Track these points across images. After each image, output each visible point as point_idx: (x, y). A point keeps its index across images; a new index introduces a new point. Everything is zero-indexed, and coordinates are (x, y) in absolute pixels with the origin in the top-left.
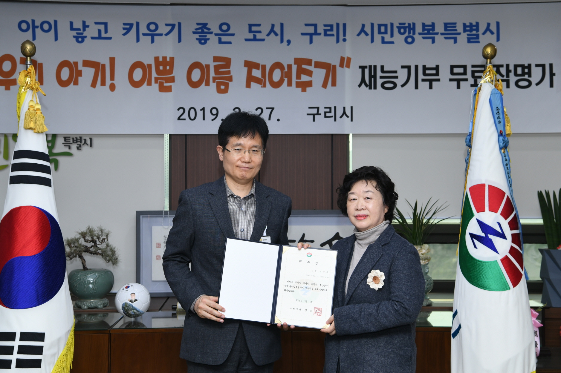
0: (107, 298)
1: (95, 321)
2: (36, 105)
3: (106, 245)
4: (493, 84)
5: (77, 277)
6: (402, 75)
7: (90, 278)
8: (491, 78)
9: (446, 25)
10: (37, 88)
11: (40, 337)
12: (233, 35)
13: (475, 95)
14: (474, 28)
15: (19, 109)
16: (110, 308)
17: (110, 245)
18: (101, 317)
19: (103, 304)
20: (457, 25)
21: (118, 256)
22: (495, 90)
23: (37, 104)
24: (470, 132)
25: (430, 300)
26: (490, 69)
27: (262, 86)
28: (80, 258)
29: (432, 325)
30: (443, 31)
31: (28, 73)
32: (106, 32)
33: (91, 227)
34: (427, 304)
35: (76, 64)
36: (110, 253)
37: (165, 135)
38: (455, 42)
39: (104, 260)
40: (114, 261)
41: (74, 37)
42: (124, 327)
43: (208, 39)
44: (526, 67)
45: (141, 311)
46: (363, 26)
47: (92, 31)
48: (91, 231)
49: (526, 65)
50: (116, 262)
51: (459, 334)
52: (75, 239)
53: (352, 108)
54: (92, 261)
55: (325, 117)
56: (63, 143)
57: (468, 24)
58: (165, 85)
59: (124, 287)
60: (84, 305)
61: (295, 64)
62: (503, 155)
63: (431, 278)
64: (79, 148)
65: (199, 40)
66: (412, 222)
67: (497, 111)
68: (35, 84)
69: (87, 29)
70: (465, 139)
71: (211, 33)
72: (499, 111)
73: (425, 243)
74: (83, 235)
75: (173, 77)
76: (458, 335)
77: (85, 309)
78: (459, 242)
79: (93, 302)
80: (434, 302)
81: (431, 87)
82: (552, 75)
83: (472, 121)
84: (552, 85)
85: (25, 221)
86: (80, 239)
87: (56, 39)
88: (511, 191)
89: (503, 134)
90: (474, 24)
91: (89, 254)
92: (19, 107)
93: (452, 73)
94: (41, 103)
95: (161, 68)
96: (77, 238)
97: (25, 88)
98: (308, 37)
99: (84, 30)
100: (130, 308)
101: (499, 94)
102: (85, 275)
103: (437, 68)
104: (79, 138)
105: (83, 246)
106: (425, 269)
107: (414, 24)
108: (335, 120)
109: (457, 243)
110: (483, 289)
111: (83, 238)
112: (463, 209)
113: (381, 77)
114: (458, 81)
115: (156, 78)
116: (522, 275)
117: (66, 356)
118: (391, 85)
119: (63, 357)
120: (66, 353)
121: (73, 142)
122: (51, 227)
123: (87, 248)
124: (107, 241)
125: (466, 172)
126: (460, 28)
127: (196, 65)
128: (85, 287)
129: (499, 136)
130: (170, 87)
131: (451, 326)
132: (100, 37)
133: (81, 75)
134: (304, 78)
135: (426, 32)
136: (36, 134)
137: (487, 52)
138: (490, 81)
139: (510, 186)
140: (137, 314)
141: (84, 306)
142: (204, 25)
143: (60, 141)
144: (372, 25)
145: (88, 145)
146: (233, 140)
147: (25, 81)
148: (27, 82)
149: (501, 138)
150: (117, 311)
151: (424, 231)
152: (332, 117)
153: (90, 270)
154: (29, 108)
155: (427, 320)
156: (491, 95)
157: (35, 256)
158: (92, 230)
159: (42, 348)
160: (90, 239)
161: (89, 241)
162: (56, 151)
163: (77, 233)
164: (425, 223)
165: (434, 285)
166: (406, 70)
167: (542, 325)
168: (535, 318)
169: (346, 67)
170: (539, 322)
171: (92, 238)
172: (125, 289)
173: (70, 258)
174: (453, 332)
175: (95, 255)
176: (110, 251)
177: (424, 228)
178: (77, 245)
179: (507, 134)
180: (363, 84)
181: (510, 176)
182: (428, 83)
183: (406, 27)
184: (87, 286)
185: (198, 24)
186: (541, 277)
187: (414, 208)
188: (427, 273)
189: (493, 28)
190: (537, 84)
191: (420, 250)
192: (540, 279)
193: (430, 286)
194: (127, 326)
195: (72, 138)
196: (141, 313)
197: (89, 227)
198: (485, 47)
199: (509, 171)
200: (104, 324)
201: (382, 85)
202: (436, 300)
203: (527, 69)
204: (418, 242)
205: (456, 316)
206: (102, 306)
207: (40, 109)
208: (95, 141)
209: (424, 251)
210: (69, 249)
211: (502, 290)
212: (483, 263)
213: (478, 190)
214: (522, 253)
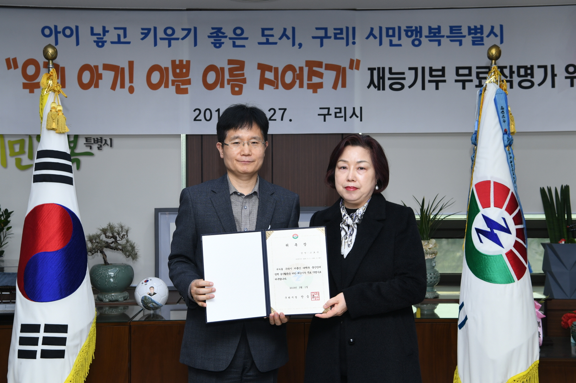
0: (127, 292)
1: (116, 313)
2: (58, 106)
3: (126, 241)
4: (498, 85)
5: (98, 272)
6: (410, 76)
7: (111, 273)
8: (495, 78)
9: (451, 28)
10: (59, 90)
11: (63, 328)
12: (246, 38)
13: (481, 94)
14: (479, 31)
15: (42, 111)
16: (130, 301)
17: (130, 241)
18: (122, 309)
19: (124, 297)
20: (462, 28)
21: (138, 251)
22: (500, 90)
23: (59, 105)
24: (475, 131)
25: (437, 293)
26: (495, 69)
27: (275, 88)
28: (101, 254)
29: (439, 317)
30: (449, 34)
31: (51, 76)
32: (125, 36)
33: (111, 224)
34: (434, 296)
35: (96, 67)
37: (182, 135)
38: (461, 44)
39: (125, 255)
40: (133, 256)
41: (95, 41)
42: (143, 320)
43: (223, 43)
44: (529, 69)
45: (160, 304)
46: (372, 29)
47: (111, 36)
48: (112, 227)
49: (529, 66)
50: (136, 257)
51: (465, 325)
52: (96, 235)
53: (361, 108)
54: (113, 256)
55: (336, 117)
56: (84, 144)
57: (473, 27)
58: (182, 87)
59: (143, 281)
60: (106, 298)
61: (306, 66)
62: (508, 152)
63: (438, 271)
64: (100, 148)
65: (214, 44)
66: (419, 218)
67: (502, 110)
68: (57, 87)
69: (107, 34)
70: (470, 137)
71: (226, 37)
72: (503, 110)
73: (432, 238)
74: (104, 231)
75: (190, 79)
76: (464, 326)
77: (106, 302)
78: (465, 237)
79: (114, 295)
80: (441, 295)
81: (437, 88)
82: (554, 75)
83: (477, 120)
84: (553, 86)
85: (48, 218)
86: (101, 235)
87: (78, 44)
88: (515, 187)
89: (508, 132)
90: (479, 27)
91: (110, 249)
92: (42, 109)
93: (458, 74)
94: (63, 105)
95: (178, 71)
96: (98, 234)
97: (47, 90)
98: (319, 40)
99: (104, 35)
100: (149, 301)
102: (107, 270)
103: (443, 70)
104: (100, 139)
105: (104, 242)
106: (432, 263)
107: (421, 27)
108: (345, 120)
109: (464, 238)
110: (489, 282)
111: (104, 234)
112: (469, 205)
113: (389, 79)
114: (464, 82)
115: (172, 81)
116: (526, 268)
117: (88, 347)
118: (399, 86)
119: (86, 348)
120: (89, 344)
121: (94, 142)
122: (73, 223)
123: (108, 244)
124: (127, 237)
125: (472, 169)
126: (465, 31)
127: (211, 68)
128: (106, 281)
129: (504, 134)
130: (187, 89)
131: (458, 317)
132: (119, 42)
133: (101, 79)
134: (315, 80)
135: (432, 35)
136: (58, 135)
137: (492, 54)
138: (494, 81)
139: (514, 182)
140: (156, 307)
141: (106, 300)
142: (219, 30)
143: (81, 142)
144: (381, 28)
145: (108, 145)
146: (231, 134)
148: (49, 84)
149: (506, 136)
150: (136, 304)
151: (431, 226)
152: (342, 117)
153: (111, 265)
154: (51, 109)
155: (434, 312)
156: (496, 94)
157: (57, 251)
158: (113, 227)
159: (65, 339)
160: (111, 235)
161: (110, 237)
162: (78, 151)
163: (98, 229)
164: (431, 219)
165: (441, 279)
166: (413, 71)
167: (545, 316)
168: (538, 310)
169: (356, 69)
170: (542, 313)
171: (112, 234)
172: (144, 283)
173: (93, 254)
174: (459, 323)
175: (116, 250)
176: (130, 247)
177: (431, 223)
178: (98, 241)
179: (511, 133)
180: (372, 86)
181: (514, 173)
182: (434, 84)
183: (413, 30)
184: (108, 280)
185: (213, 28)
186: (543, 270)
187: (421, 205)
188: (434, 267)
189: (497, 31)
190: (540, 85)
191: (426, 245)
192: (542, 272)
193: (437, 280)
194: (147, 318)
195: (93, 139)
196: (159, 306)
197: (110, 224)
198: (490, 49)
199: (513, 168)
200: (125, 316)
201: (391, 87)
202: (443, 293)
203: (529, 71)
204: (425, 237)
205: (463, 308)
206: (122, 299)
207: (62, 110)
208: (115, 142)
209: (431, 246)
210: (91, 245)
211: (507, 283)
212: (488, 257)
213: (483, 186)
214: (526, 247)
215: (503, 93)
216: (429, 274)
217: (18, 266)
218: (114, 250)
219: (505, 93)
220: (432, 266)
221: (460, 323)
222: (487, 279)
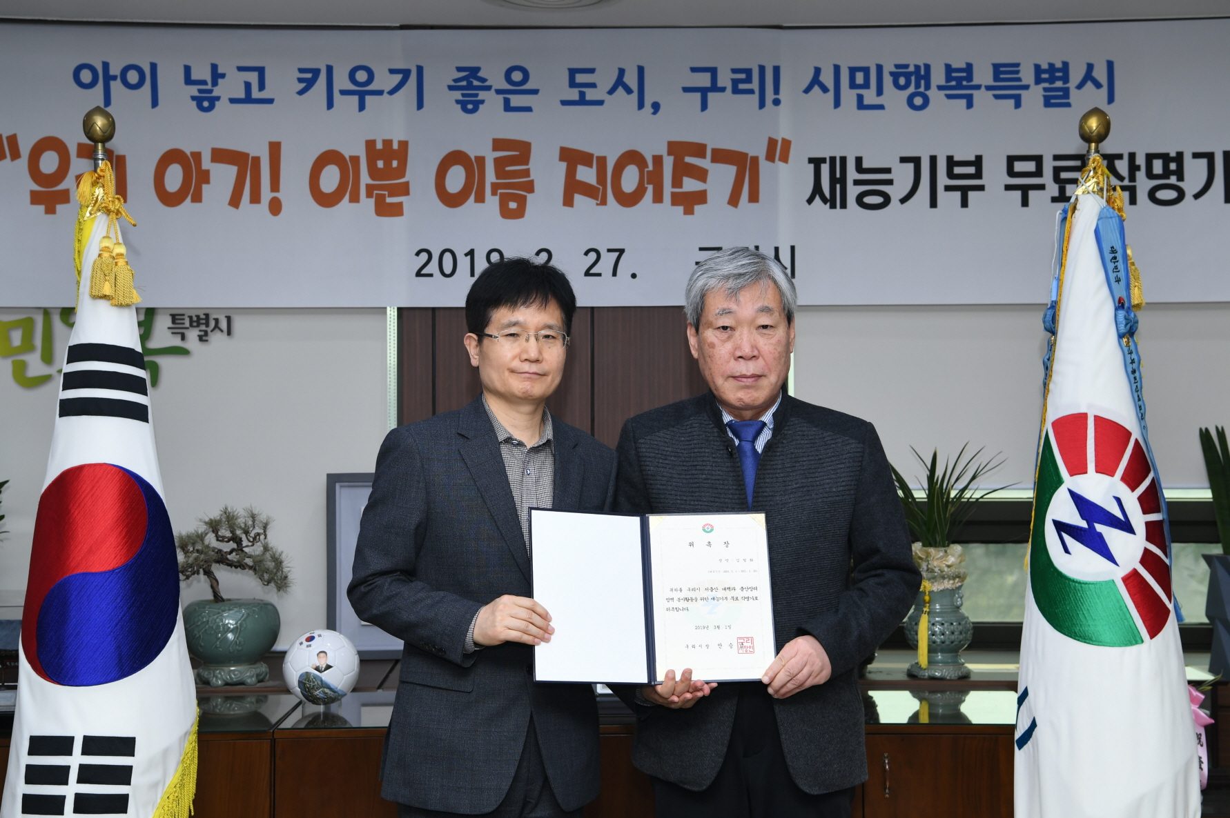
0: (264, 663)
1: (239, 713)
2: (116, 246)
3: (262, 548)
4: (1102, 198)
5: (200, 618)
6: (903, 177)
7: (229, 620)
8: (1098, 183)
9: (997, 69)
10: (118, 210)
11: (125, 746)
12: (535, 92)
13: (1064, 219)
14: (1059, 74)
15: (79, 255)
16: (271, 683)
17: (272, 548)
18: (253, 703)
19: (258, 675)
20: (1020, 68)
21: (289, 571)
22: (1107, 210)
23: (118, 244)
24: (1052, 301)
25: (966, 667)
26: (1096, 163)
27: (599, 202)
28: (206, 577)
29: (970, 721)
30: (991, 83)
31: (99, 177)
32: (262, 87)
33: (229, 509)
34: (960, 674)
35: (197, 156)
36: (271, 565)
37: (388, 309)
38: (1018, 105)
39: (260, 580)
40: (279, 582)
41: (193, 98)
42: (302, 726)
43: (482, 102)
44: (1173, 160)
45: (340, 690)
46: (818, 71)
47: (231, 86)
48: (229, 518)
49: (1173, 154)
50: (285, 584)
51: (1031, 739)
52: (196, 534)
53: (793, 248)
54: (234, 582)
56: (169, 328)
57: (1045, 66)
58: (389, 200)
59: (303, 639)
60: (217, 677)
61: (669, 154)
62: (1126, 349)
63: (968, 618)
64: (204, 338)
65: (463, 104)
66: (925, 496)
67: (1113, 255)
68: (113, 202)
69: (220, 81)
70: (1041, 315)
71: (489, 88)
72: (1116, 255)
73: (954, 542)
74: (214, 526)
75: (407, 184)
76: (1029, 742)
77: (218, 687)
78: (1030, 540)
79: (235, 671)
80: (975, 671)
81: (964, 203)
83: (1057, 276)
84: (1227, 199)
85: (92, 496)
86: (206, 534)
87: (155, 103)
88: (1144, 428)
89: (1126, 305)
90: (1059, 65)
91: (226, 567)
92: (79, 252)
93: (1011, 173)
94: (126, 242)
95: (380, 164)
96: (200, 532)
97: (91, 210)
98: (698, 95)
99: (215, 84)
100: (316, 683)
101: (1117, 218)
102: (219, 613)
103: (978, 162)
104: (204, 317)
105: (214, 548)
106: (955, 598)
107: (927, 67)
109: (1027, 542)
110: (1085, 642)
111: (213, 532)
113: (857, 182)
114: (1025, 190)
115: (368, 186)
116: (1168, 611)
117: (180, 787)
118: (878, 200)
119: (175, 789)
120: (181, 781)
121: (191, 325)
122: (149, 508)
123: (222, 555)
124: (265, 538)
125: (1045, 387)
126: (1027, 76)
127: (455, 158)
128: (218, 639)
129: (1116, 309)
130: (401, 204)
131: (1015, 723)
132: (248, 99)
133: (207, 182)
134: (690, 185)
135: (953, 83)
136: (115, 309)
137: (1090, 128)
138: (1095, 189)
139: (1142, 417)
140: (330, 698)
141: (216, 681)
142: (473, 72)
143: (162, 324)
144: (837, 69)
145: (222, 331)
146: (502, 316)
147: (93, 195)
148: (96, 196)
149: (1121, 314)
150: (287, 691)
151: (952, 515)
153: (228, 602)
154: (101, 253)
155: (960, 711)
156: (1098, 220)
157: (113, 571)
158: (233, 516)
159: (129, 769)
160: (228, 534)
161: (226, 540)
162: (154, 344)
163: (201, 520)
164: (953, 499)
165: (974, 634)
166: (911, 166)
167: (1213, 721)
168: (1198, 706)
169: (780, 160)
170: (1206, 714)
171: (233, 532)
172: (306, 644)
173: (188, 577)
174: (1018, 735)
175: (239, 568)
176: (270, 561)
177: (951, 509)
178: (200, 548)
179: (1134, 306)
180: (817, 198)
181: (1140, 396)
182: (958, 194)
183: (911, 74)
184: (221, 636)
185: (459, 69)
186: (1208, 615)
187: (929, 468)
188: (958, 608)
189: (1100, 74)
190: (1197, 196)
191: (941, 558)
192: (1206, 620)
193: (965, 637)
194: (310, 723)
195: (189, 317)
196: (339, 695)
197: (226, 508)
198: (1086, 117)
199: (1139, 384)
200: (259, 718)
201: (860, 200)
202: (978, 667)
203: (1173, 164)
204: (938, 540)
205: (1026, 700)
206: (254, 679)
207: (125, 254)
208: (238, 324)
209: (951, 560)
210: (183, 556)
211: (1126, 645)
212: (1083, 585)
213: (1071, 426)
214: (1168, 564)
215: (1115, 217)
216: (948, 624)
217: (23, 604)
218: (236, 567)
219: (1118, 216)
220: (954, 605)
221: (1020, 735)
222: (1080, 637)
